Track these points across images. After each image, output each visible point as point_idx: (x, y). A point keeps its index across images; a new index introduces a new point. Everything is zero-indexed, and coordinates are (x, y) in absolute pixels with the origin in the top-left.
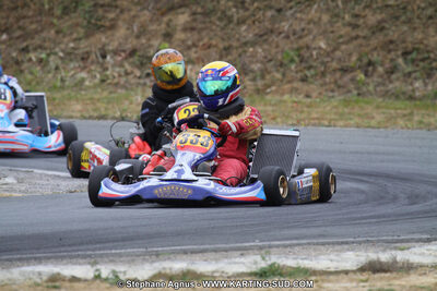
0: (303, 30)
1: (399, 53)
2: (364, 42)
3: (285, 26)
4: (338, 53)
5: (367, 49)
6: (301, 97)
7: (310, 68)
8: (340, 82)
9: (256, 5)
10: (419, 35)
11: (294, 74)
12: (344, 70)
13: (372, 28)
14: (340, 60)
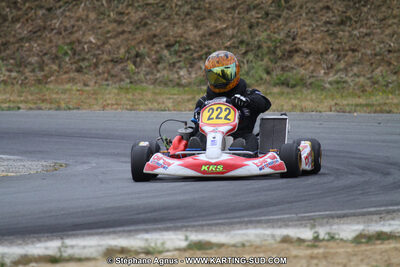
0: (73, 26)
1: (163, 45)
2: (130, 36)
3: (56, 23)
4: (108, 47)
5: (133, 43)
6: (79, 86)
7: (84, 59)
8: (113, 72)
9: (27, 5)
11: (68, 65)
12: (115, 62)
13: (136, 24)
14: (109, 52)
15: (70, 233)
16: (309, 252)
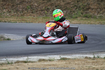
0: (31, 1)
1: (54, 6)
2: (46, 4)
3: (27, 0)
4: (40, 7)
5: (47, 6)
6: (32, 17)
7: (34, 10)
8: (41, 13)
10: (59, 2)
11: (30, 11)
12: (42, 10)
13: (48, 1)
14: (40, 8)
15: (30, 55)
16: (92, 61)
